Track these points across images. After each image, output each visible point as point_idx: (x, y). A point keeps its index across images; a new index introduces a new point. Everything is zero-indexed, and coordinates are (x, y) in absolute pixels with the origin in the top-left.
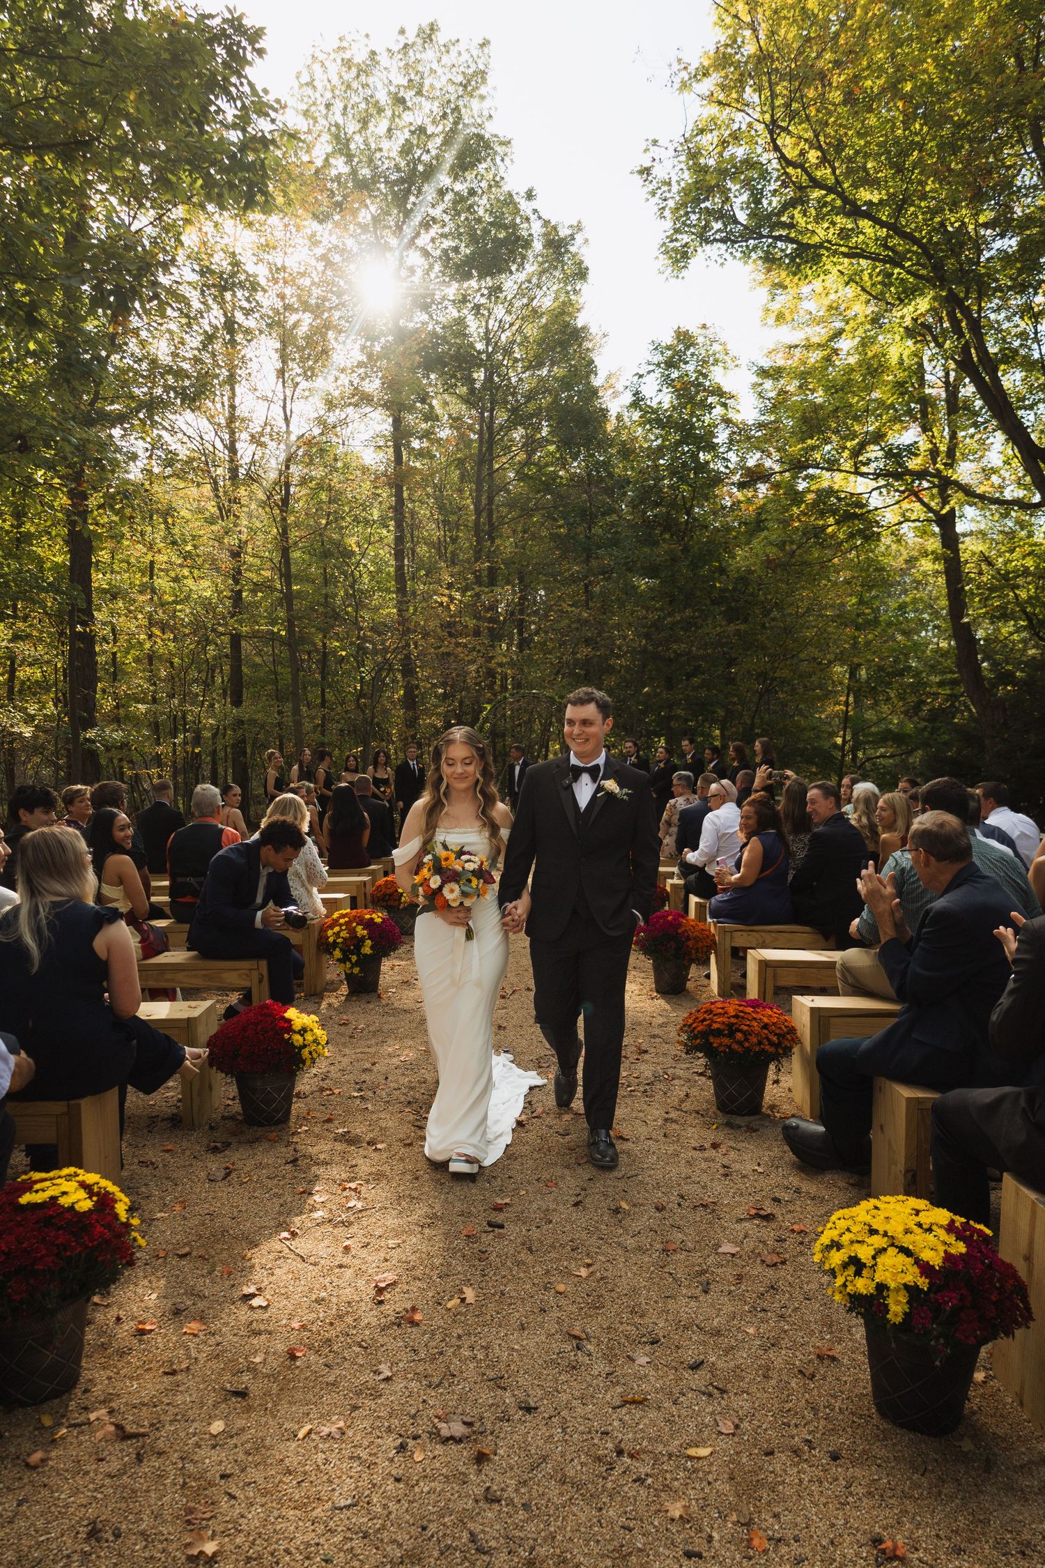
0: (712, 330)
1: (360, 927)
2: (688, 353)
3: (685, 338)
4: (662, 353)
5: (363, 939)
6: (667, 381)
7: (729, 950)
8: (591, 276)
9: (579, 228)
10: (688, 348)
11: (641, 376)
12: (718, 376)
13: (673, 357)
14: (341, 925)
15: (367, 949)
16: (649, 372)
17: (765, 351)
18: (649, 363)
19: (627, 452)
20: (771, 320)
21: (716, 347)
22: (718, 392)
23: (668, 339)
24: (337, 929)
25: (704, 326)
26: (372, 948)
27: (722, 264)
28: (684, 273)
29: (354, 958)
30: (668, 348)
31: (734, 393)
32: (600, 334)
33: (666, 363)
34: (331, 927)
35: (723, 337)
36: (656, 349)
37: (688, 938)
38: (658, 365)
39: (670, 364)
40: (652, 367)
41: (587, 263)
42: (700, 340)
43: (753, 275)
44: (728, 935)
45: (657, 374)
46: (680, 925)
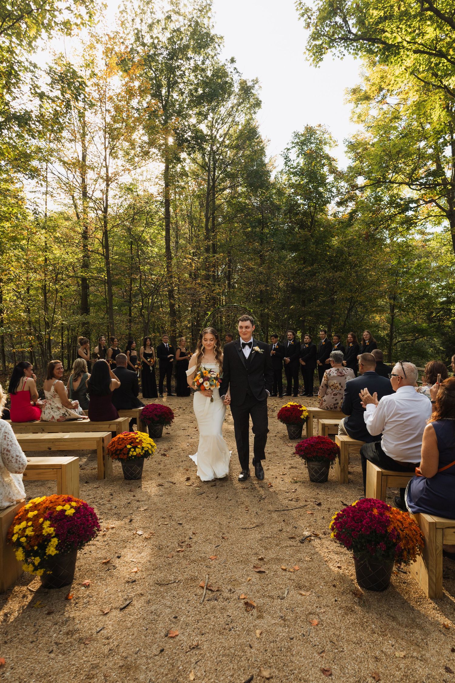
0: (324, 127)
1: (48, 523)
2: (312, 138)
3: (310, 131)
4: (299, 139)
5: (49, 538)
6: (301, 152)
7: (441, 548)
8: (262, 105)
9: (256, 81)
10: (311, 136)
11: (288, 149)
12: (327, 150)
13: (305, 140)
14: (28, 520)
15: (52, 550)
16: (293, 147)
17: (352, 136)
18: (293, 143)
19: (280, 193)
20: (355, 119)
21: (326, 136)
22: (328, 158)
23: (302, 130)
24: (24, 524)
25: (320, 126)
26: (57, 548)
27: (342, 58)
28: (320, 63)
29: (37, 560)
30: (302, 135)
31: (335, 158)
32: (267, 140)
33: (301, 143)
34: (19, 521)
35: (330, 130)
36: (296, 136)
37: (398, 538)
38: (297, 143)
39: (303, 143)
40: (294, 145)
41: (260, 98)
42: (318, 132)
43: (346, 97)
44: (440, 533)
45: (296, 149)
46: (388, 521)
